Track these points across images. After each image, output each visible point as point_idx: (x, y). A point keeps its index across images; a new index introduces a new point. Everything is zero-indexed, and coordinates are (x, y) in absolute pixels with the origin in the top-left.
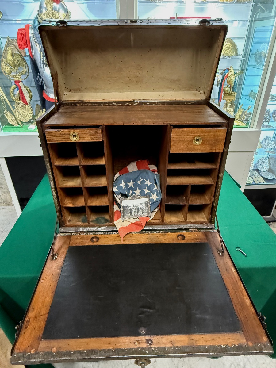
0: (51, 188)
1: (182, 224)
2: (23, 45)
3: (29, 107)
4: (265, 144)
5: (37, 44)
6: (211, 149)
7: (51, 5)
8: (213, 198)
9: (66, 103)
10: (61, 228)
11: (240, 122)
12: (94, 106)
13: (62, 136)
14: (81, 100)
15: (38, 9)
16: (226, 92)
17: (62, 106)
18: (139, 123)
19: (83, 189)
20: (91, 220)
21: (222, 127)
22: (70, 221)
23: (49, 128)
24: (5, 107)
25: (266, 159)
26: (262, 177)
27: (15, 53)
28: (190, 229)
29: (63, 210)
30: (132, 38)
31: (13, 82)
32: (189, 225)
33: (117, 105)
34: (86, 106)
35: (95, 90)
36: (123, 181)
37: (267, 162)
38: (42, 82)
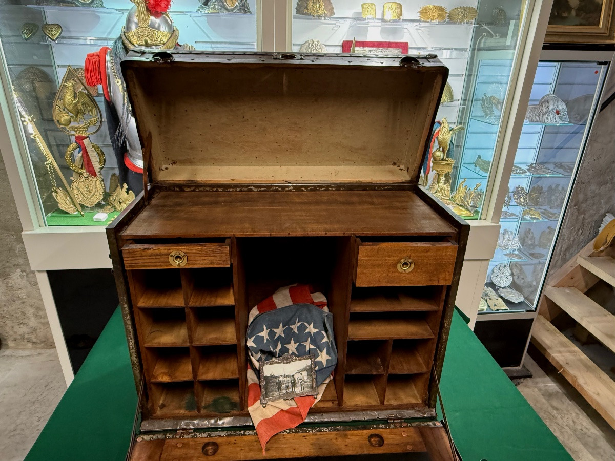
0: (129, 348)
1: (376, 410)
2: (94, 79)
3: (98, 181)
4: (504, 242)
5: (118, 80)
6: (430, 280)
7: (146, 20)
8: (432, 362)
9: (164, 185)
10: (143, 423)
11: (463, 209)
12: (216, 191)
13: (154, 257)
14: (192, 181)
15: (124, 24)
16: (438, 159)
17: (158, 190)
18: (298, 233)
19: (191, 348)
20: (203, 404)
21: (448, 241)
22: (163, 406)
23: (131, 242)
24: (54, 183)
25: (505, 266)
26: (502, 297)
27: (80, 92)
28: (391, 419)
29: (150, 389)
30: (285, 82)
31: (73, 139)
32: (389, 412)
33: (256, 190)
34: (201, 191)
35: (217, 161)
36: (265, 327)
37: (508, 272)
38: (124, 142)
